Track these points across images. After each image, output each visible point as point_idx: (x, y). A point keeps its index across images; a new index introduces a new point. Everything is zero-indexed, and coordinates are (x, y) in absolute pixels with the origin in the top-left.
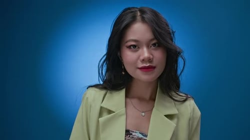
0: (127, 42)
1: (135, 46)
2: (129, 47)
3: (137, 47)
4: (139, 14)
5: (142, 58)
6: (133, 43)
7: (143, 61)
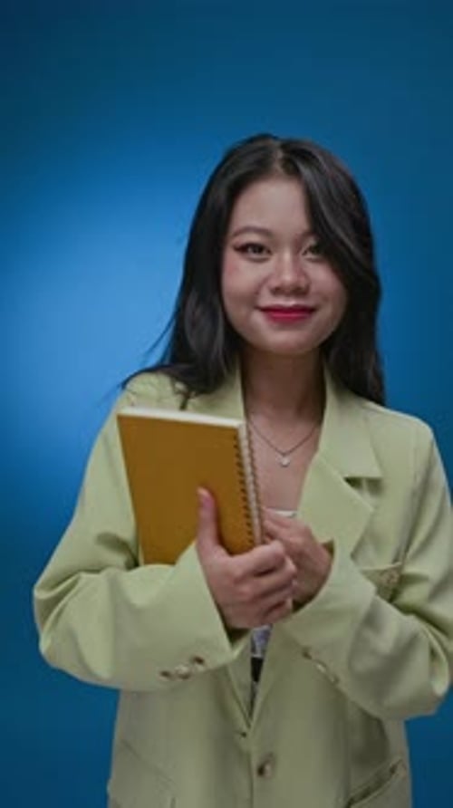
0: (236, 234)
1: (258, 248)
2: (243, 249)
3: (264, 252)
4: (280, 154)
5: (275, 283)
6: (254, 238)
7: (277, 291)
